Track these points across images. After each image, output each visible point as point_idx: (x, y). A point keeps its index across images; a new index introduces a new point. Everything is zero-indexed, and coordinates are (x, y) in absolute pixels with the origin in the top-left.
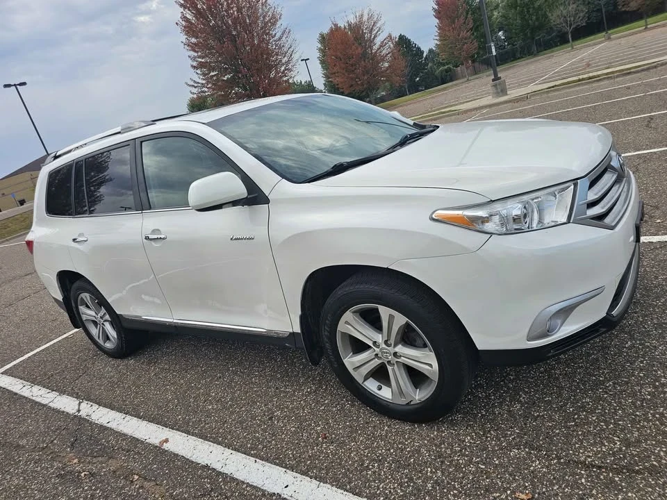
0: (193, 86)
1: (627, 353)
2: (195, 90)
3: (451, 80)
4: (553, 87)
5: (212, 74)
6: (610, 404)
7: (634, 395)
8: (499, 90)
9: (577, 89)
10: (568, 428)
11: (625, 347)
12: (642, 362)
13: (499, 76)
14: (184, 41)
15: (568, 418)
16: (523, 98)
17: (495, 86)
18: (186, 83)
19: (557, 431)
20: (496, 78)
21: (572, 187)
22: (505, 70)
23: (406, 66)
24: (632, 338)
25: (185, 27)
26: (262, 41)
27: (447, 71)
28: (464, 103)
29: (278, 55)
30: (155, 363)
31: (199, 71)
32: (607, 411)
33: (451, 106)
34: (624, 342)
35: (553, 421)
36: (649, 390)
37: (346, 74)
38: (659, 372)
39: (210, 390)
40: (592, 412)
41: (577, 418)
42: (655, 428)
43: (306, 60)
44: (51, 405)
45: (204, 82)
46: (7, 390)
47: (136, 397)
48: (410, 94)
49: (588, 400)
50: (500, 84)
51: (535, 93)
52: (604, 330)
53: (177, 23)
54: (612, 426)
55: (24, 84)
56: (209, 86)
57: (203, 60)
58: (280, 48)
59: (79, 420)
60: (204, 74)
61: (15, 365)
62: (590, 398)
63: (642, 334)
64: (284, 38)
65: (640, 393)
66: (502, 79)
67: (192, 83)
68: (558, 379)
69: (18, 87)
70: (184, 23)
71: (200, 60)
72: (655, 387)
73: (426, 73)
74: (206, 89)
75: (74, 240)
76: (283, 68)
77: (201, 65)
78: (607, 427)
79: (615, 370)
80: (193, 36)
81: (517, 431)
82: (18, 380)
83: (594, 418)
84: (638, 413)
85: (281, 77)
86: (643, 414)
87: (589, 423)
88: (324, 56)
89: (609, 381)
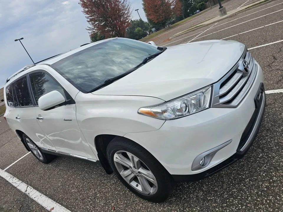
0: (89, 30)
1: (259, 161)
2: (90, 31)
3: (204, 9)
4: (248, 8)
5: (96, 23)
6: (246, 192)
7: (258, 187)
8: (223, 13)
9: (259, 7)
10: (222, 207)
11: (258, 157)
12: (265, 167)
13: (222, 6)
14: (83, 11)
15: (224, 201)
16: (234, 15)
17: (221, 11)
18: (86, 29)
19: (217, 210)
20: (221, 7)
21: (211, 88)
22: (224, 3)
23: (182, 6)
24: (263, 151)
25: (82, 4)
26: (116, 5)
27: (202, 5)
28: (207, 20)
29: (123, 10)
30: (58, 166)
31: (90, 23)
32: (243, 197)
33: (202, 23)
34: (258, 154)
35: (216, 203)
36: (267, 184)
37: (155, 14)
38: (273, 173)
39: (75, 181)
40: (236, 198)
41: (228, 202)
42: (266, 209)
43: (137, 10)
44: (18, 188)
45: (93, 27)
46: (5, 179)
47: (47, 185)
48: (185, 18)
49: (235, 190)
50: (223, 10)
51: (239, 12)
52: (236, 159)
53: (79, 3)
54: (244, 207)
55: (22, 38)
56: (96, 28)
57: (92, 18)
58: (124, 7)
59: (25, 196)
60: (93, 24)
61: (10, 167)
62: (237, 189)
63: (268, 149)
64: (125, 2)
65: (262, 186)
66: (224, 7)
67: (88, 29)
68: (222, 177)
69: (20, 40)
70: (82, 3)
71: (90, 18)
72: (270, 183)
73: (192, 8)
74: (95, 30)
75: (17, 118)
76: (126, 16)
77: (91, 20)
78: (242, 208)
79: (251, 172)
80: (86, 8)
81: (199, 209)
82: (9, 174)
83: (236, 202)
84: (258, 199)
85: (126, 20)
86: (261, 200)
87: (233, 205)
88: (145, 7)
89: (247, 178)
